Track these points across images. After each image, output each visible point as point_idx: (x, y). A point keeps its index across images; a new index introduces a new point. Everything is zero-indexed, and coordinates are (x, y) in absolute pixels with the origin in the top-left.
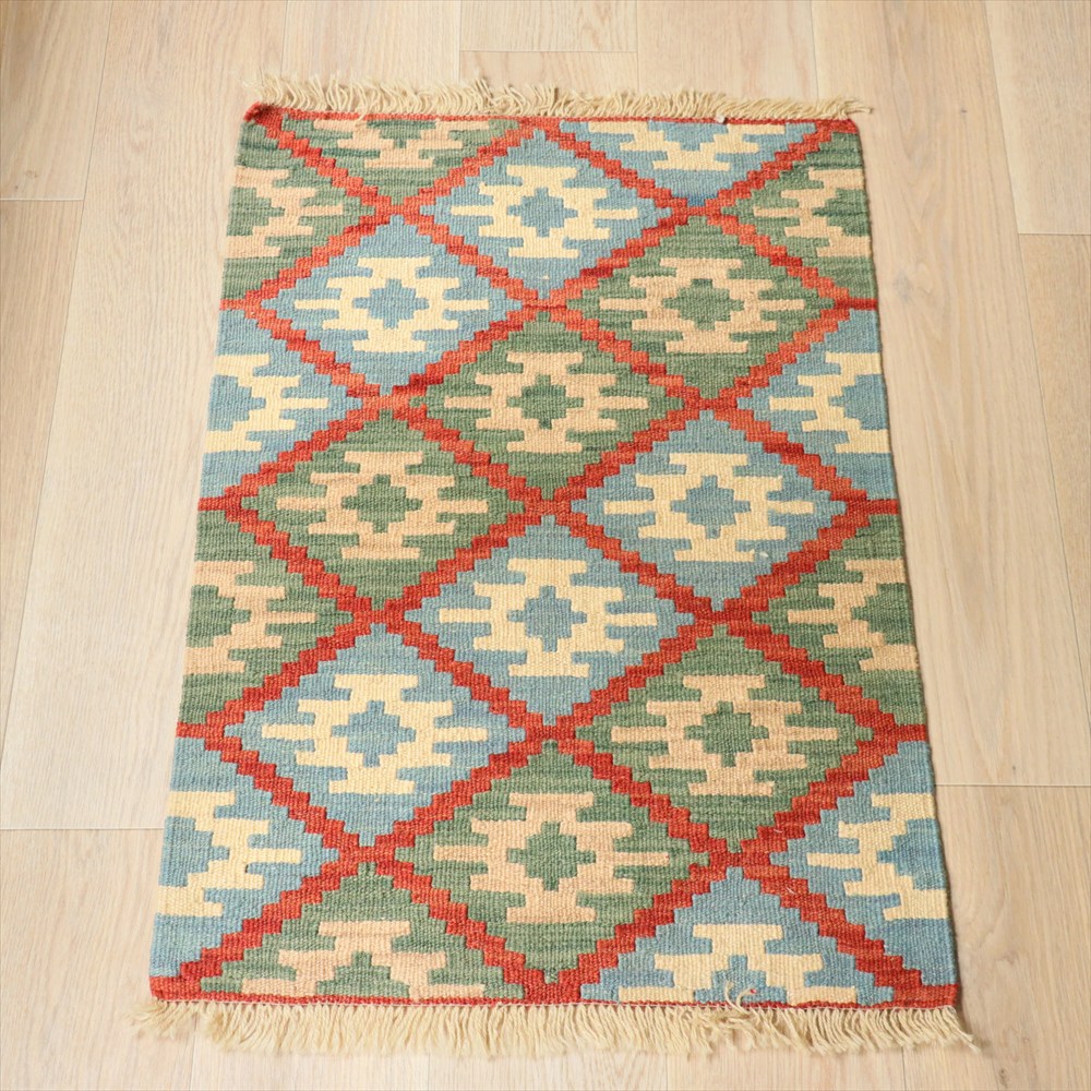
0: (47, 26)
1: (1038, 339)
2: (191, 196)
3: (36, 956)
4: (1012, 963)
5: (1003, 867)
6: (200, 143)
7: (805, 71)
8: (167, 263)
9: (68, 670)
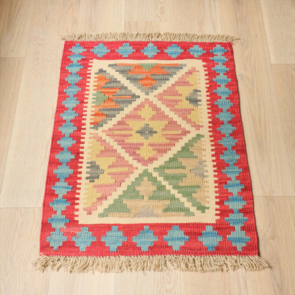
0: (16, 16)
1: (277, 88)
2: (53, 56)
3: (9, 239)
4: (273, 240)
5: (270, 216)
6: (56, 43)
7: (215, 26)
8: (47, 71)
9: (19, 169)
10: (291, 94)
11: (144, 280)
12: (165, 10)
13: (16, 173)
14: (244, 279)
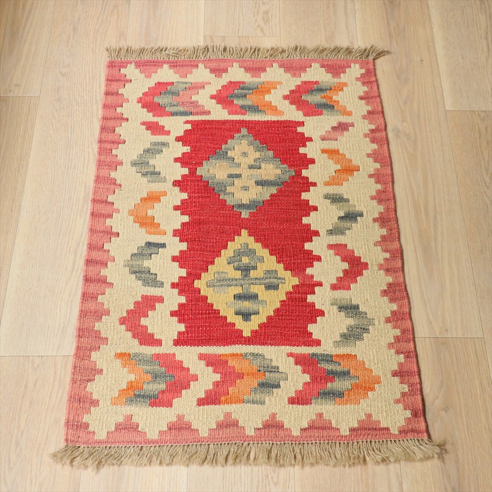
0: (25, 25)
1: (455, 153)
2: (86, 94)
3: (14, 410)
4: (447, 412)
5: (442, 371)
6: (91, 73)
8: (75, 121)
9: (30, 289)
10: (477, 162)
11: (235, 480)
12: (272, 17)
13: (24, 296)
14: (398, 478)
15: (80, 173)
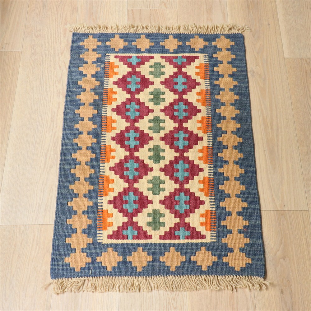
1: (290, 87)
2: (52, 49)
3: (8, 260)
4: (284, 260)
5: (281, 233)
7: (224, 14)
8: (45, 68)
9: (17, 181)
10: (305, 93)
13: (14, 185)
14: (253, 304)
15: (49, 102)
